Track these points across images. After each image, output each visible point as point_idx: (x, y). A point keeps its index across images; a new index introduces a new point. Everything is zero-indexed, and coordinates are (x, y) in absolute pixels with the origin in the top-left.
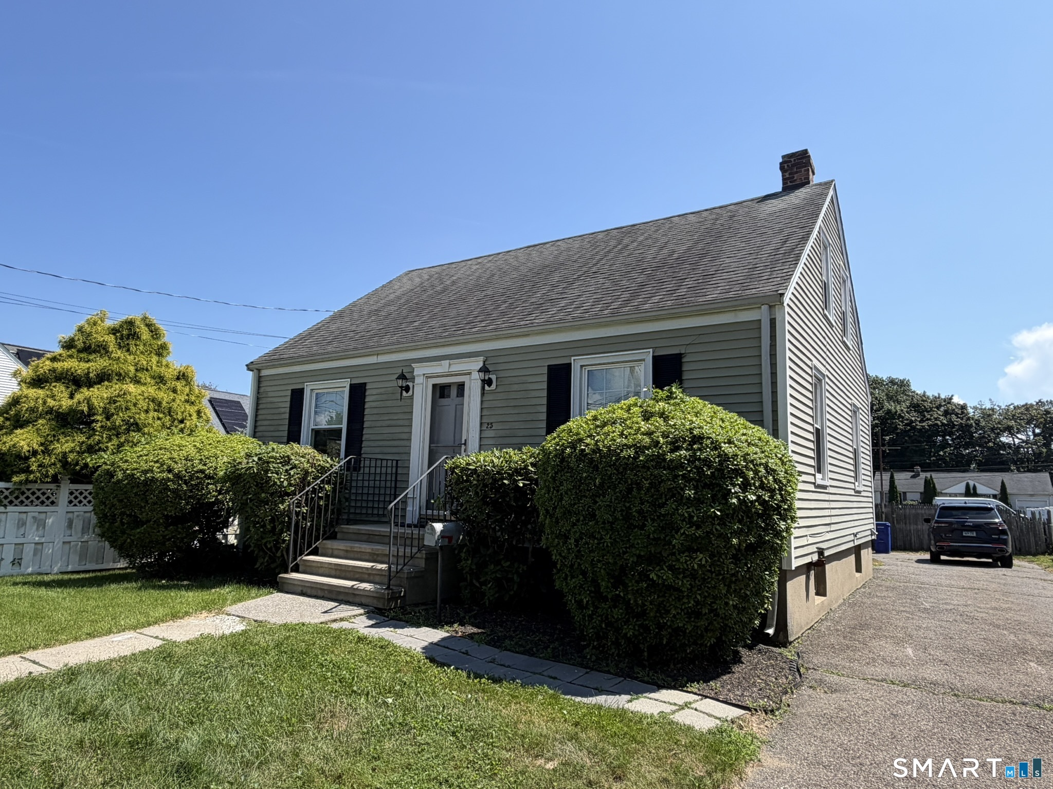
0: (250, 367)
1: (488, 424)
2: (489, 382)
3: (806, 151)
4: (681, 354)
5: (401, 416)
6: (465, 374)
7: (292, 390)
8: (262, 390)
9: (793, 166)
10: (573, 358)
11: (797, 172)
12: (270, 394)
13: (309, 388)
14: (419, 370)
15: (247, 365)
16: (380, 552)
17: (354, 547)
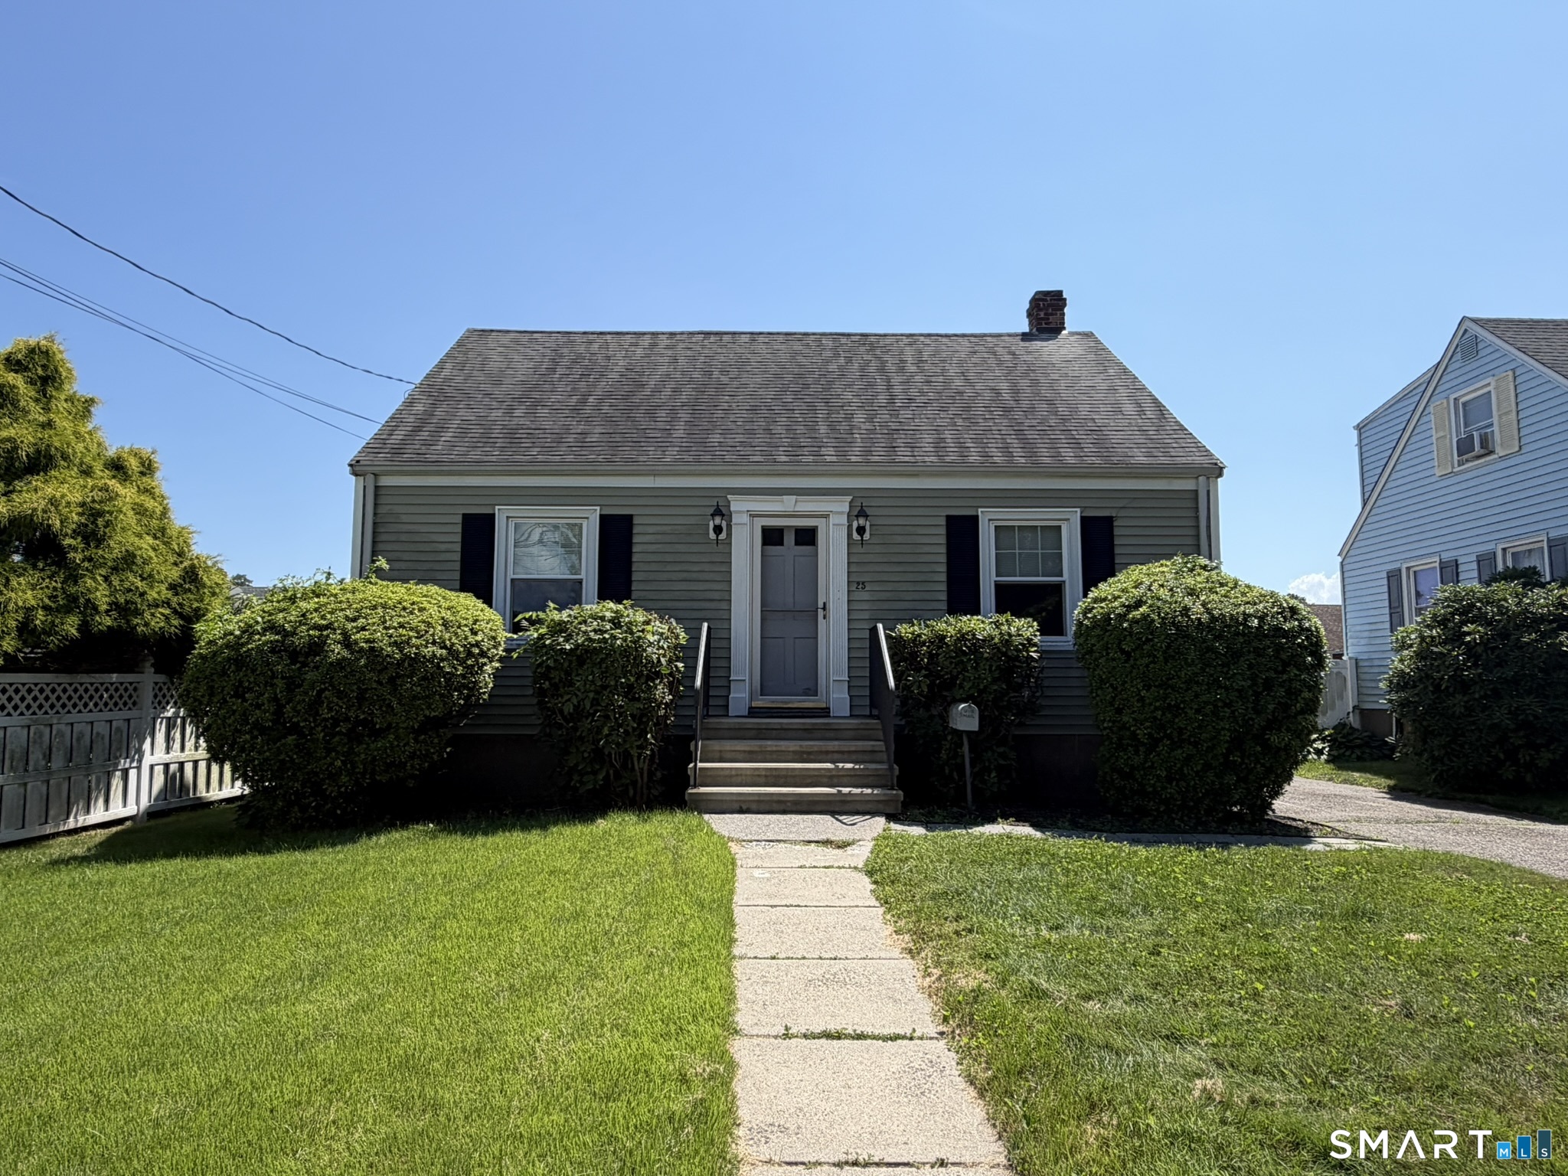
0: (357, 468)
1: (858, 583)
2: (861, 530)
3: (1060, 293)
4: (1112, 517)
5: (707, 567)
6: (822, 516)
7: (465, 516)
8: (382, 510)
9: (1049, 305)
10: (980, 510)
11: (1052, 314)
12: (404, 518)
13: (502, 515)
14: (739, 506)
15: (350, 465)
16: (816, 749)
17: (766, 746)
